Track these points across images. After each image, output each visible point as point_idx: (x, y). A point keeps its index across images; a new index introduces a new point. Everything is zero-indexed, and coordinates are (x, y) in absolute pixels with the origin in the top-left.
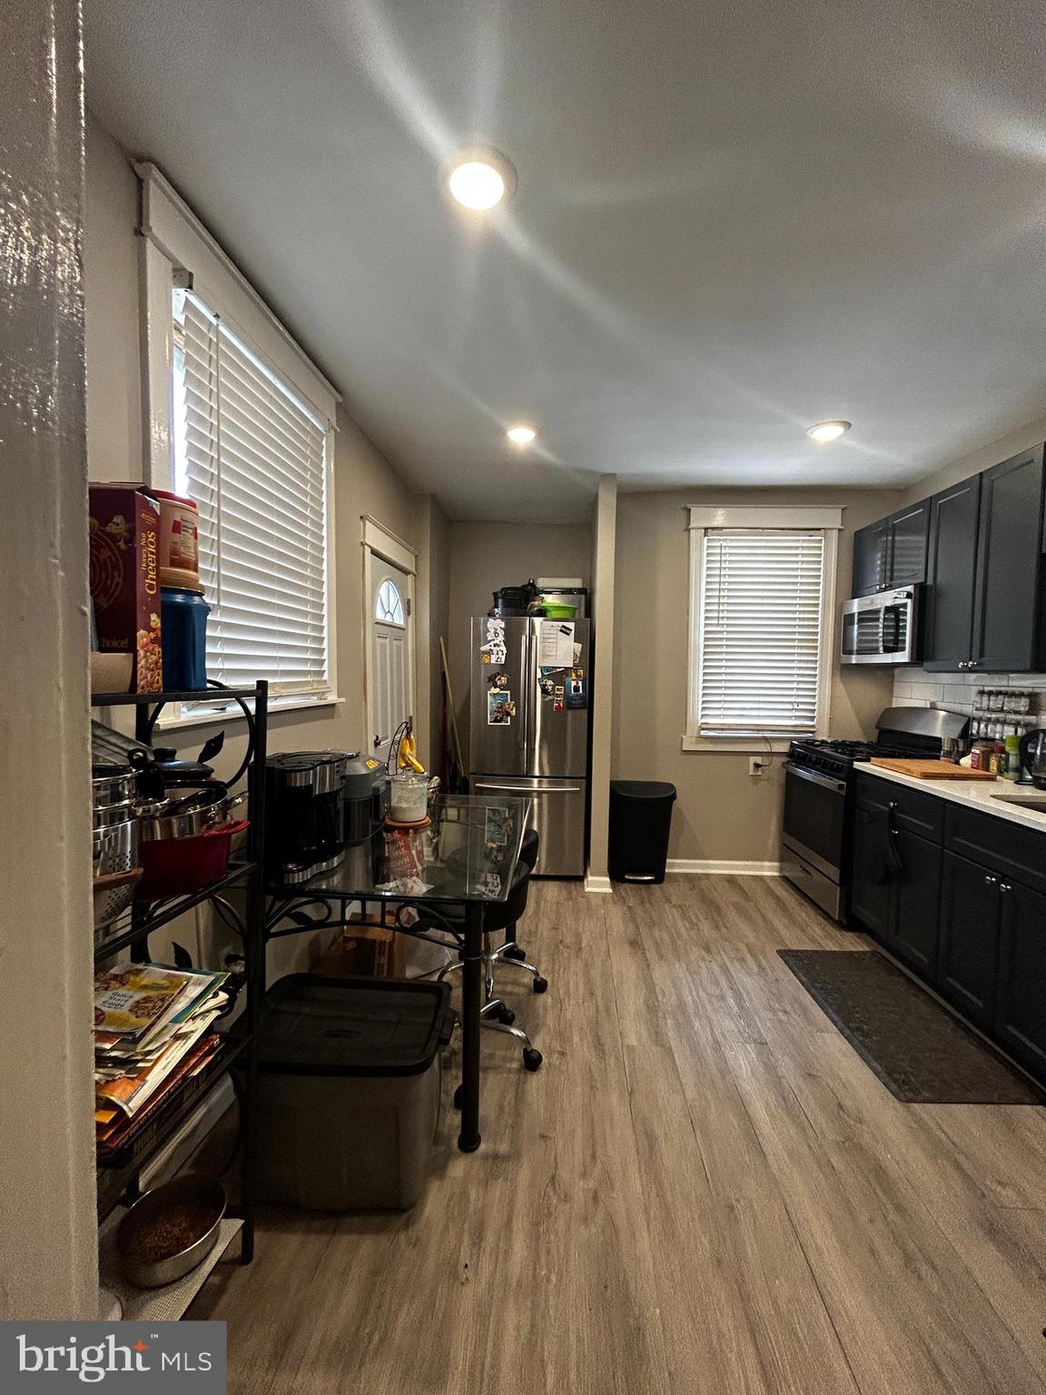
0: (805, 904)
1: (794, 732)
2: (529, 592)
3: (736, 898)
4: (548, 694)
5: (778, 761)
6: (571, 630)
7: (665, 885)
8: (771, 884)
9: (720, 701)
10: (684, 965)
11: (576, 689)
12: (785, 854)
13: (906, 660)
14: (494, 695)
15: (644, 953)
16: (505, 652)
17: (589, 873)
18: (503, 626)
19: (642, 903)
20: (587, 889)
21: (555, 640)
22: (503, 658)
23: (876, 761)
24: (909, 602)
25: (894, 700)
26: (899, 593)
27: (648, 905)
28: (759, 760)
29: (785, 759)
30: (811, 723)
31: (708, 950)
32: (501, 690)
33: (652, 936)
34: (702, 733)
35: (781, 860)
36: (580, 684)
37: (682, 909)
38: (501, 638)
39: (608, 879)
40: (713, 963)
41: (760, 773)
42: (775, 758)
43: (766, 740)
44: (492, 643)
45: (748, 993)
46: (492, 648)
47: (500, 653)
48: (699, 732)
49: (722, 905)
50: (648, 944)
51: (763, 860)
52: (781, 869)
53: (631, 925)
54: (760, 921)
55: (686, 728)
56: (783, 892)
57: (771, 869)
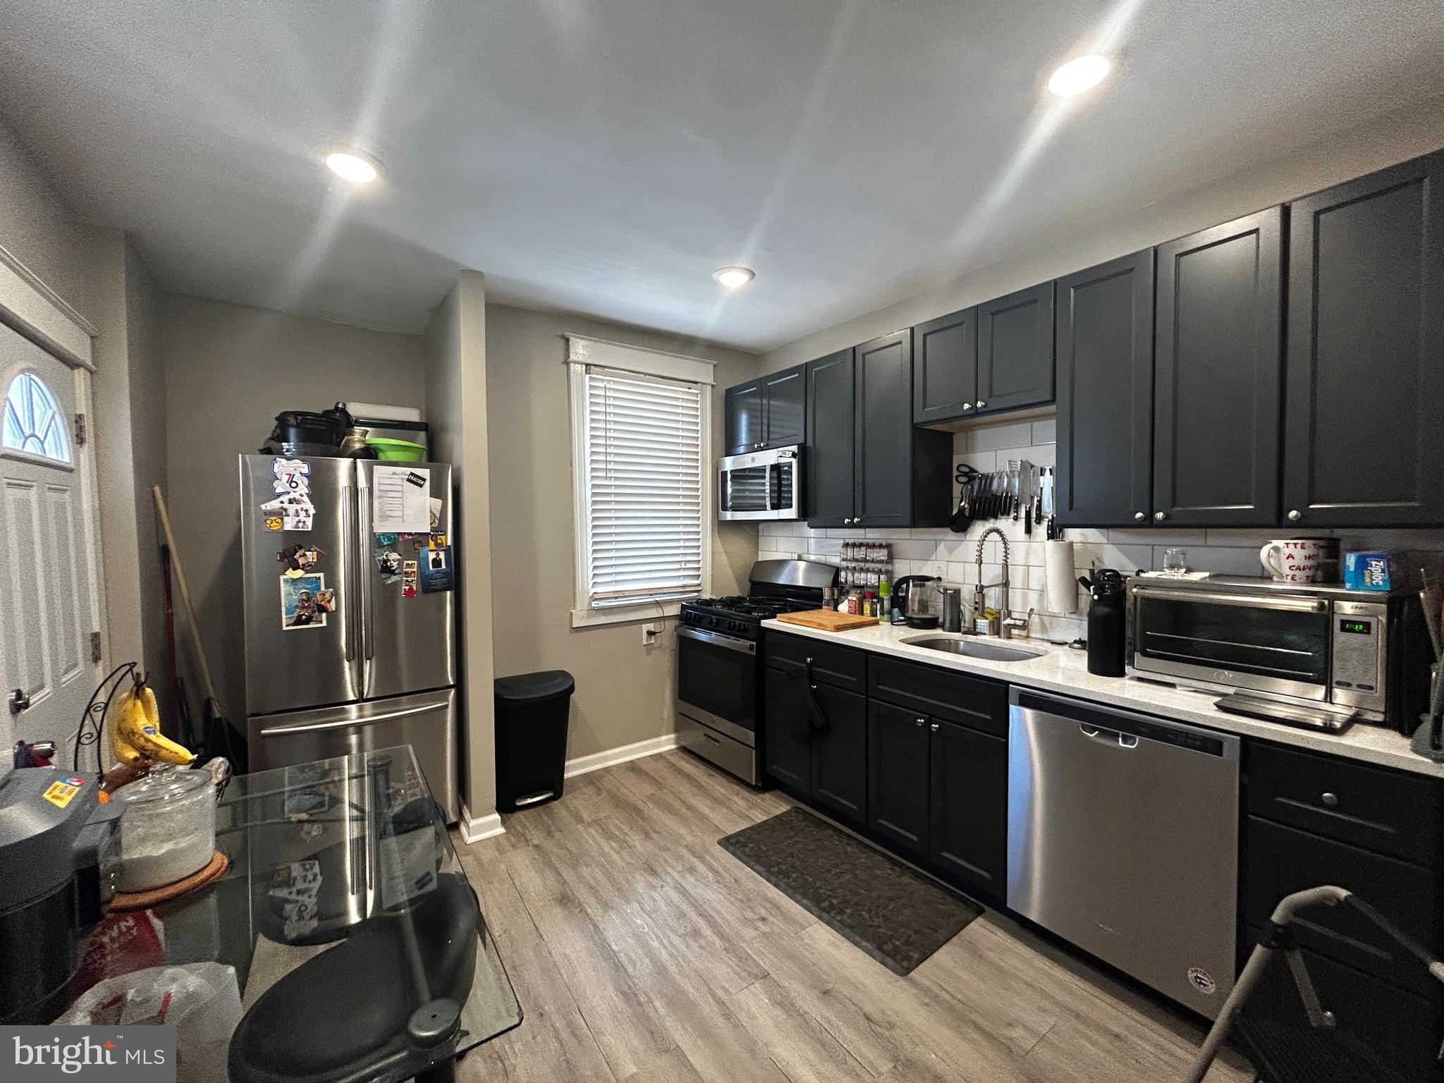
0: (716, 775)
1: (683, 593)
2: (336, 423)
3: (650, 790)
4: (393, 573)
5: (670, 625)
6: (424, 480)
7: (566, 798)
8: (673, 759)
9: (612, 566)
10: (636, 905)
11: (437, 563)
12: (681, 723)
13: (794, 516)
14: (294, 581)
15: (582, 910)
16: (312, 511)
17: (467, 815)
18: (305, 470)
19: (550, 834)
20: (470, 840)
21: (399, 495)
22: (309, 522)
23: (781, 617)
24: (794, 461)
25: (760, 553)
26: (784, 452)
27: (558, 835)
28: (651, 627)
29: (676, 622)
30: (696, 582)
31: (652, 871)
32: (307, 572)
33: (581, 878)
34: (594, 604)
35: (676, 731)
36: (442, 556)
37: (599, 825)
38: (303, 489)
39: (497, 816)
40: (667, 888)
41: (653, 641)
42: (667, 623)
43: (658, 604)
44: (285, 498)
45: (718, 912)
46: (286, 505)
47: (303, 514)
48: (590, 604)
49: (640, 805)
50: (582, 894)
51: (658, 735)
52: (677, 741)
53: (548, 873)
54: (684, 810)
55: (575, 601)
56: (689, 766)
57: (668, 742)
